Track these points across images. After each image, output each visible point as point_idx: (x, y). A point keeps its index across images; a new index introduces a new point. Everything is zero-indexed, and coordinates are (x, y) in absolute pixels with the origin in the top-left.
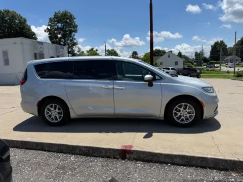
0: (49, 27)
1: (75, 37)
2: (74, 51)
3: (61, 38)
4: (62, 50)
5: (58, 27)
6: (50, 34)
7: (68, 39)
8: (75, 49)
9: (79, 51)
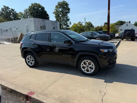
0: (55, 11)
1: (68, 16)
2: (67, 24)
3: (61, 17)
4: (56, 24)
5: (60, 11)
6: (55, 15)
7: (65, 17)
8: (68, 22)
9: (70, 24)
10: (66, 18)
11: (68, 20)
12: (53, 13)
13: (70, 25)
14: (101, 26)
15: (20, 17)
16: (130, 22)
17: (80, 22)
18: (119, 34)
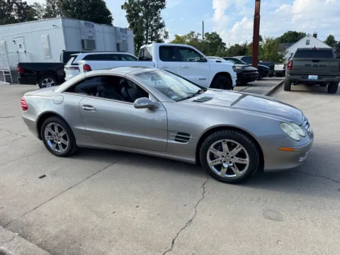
0: (128, 2)
1: (161, 15)
3: (143, 17)
4: (124, 34)
6: (128, 12)
7: (152, 19)
8: (161, 32)
9: (166, 37)
10: (156, 21)
11: (161, 26)
12: (122, 7)
13: (164, 40)
14: (245, 45)
15: (36, 15)
16: (315, 36)
17: (193, 32)
18: (285, 65)
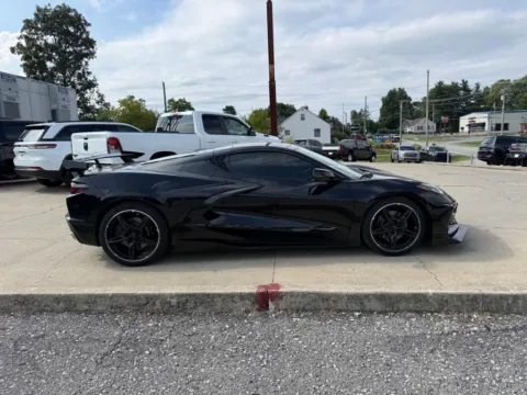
0: (23, 43)
1: (90, 69)
2: (86, 100)
3: (54, 69)
4: (64, 96)
5: (46, 44)
7: (72, 73)
8: (91, 96)
10: (80, 77)
11: (91, 85)
12: (13, 50)
